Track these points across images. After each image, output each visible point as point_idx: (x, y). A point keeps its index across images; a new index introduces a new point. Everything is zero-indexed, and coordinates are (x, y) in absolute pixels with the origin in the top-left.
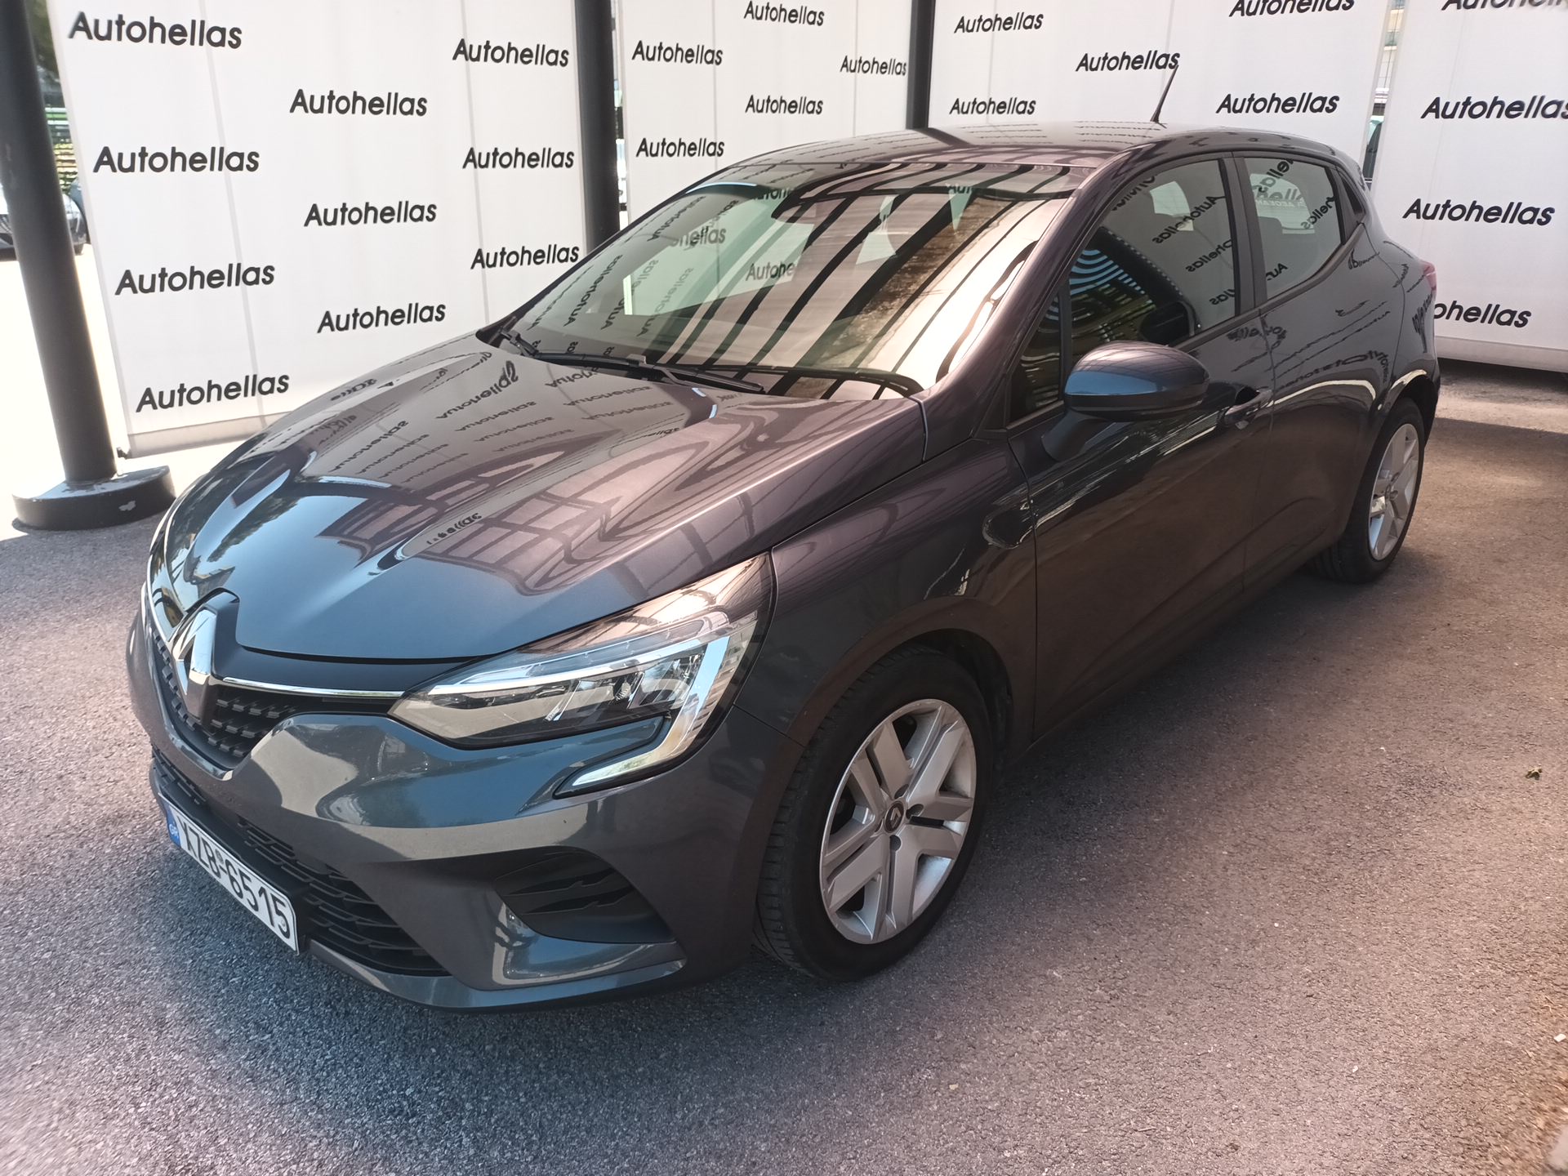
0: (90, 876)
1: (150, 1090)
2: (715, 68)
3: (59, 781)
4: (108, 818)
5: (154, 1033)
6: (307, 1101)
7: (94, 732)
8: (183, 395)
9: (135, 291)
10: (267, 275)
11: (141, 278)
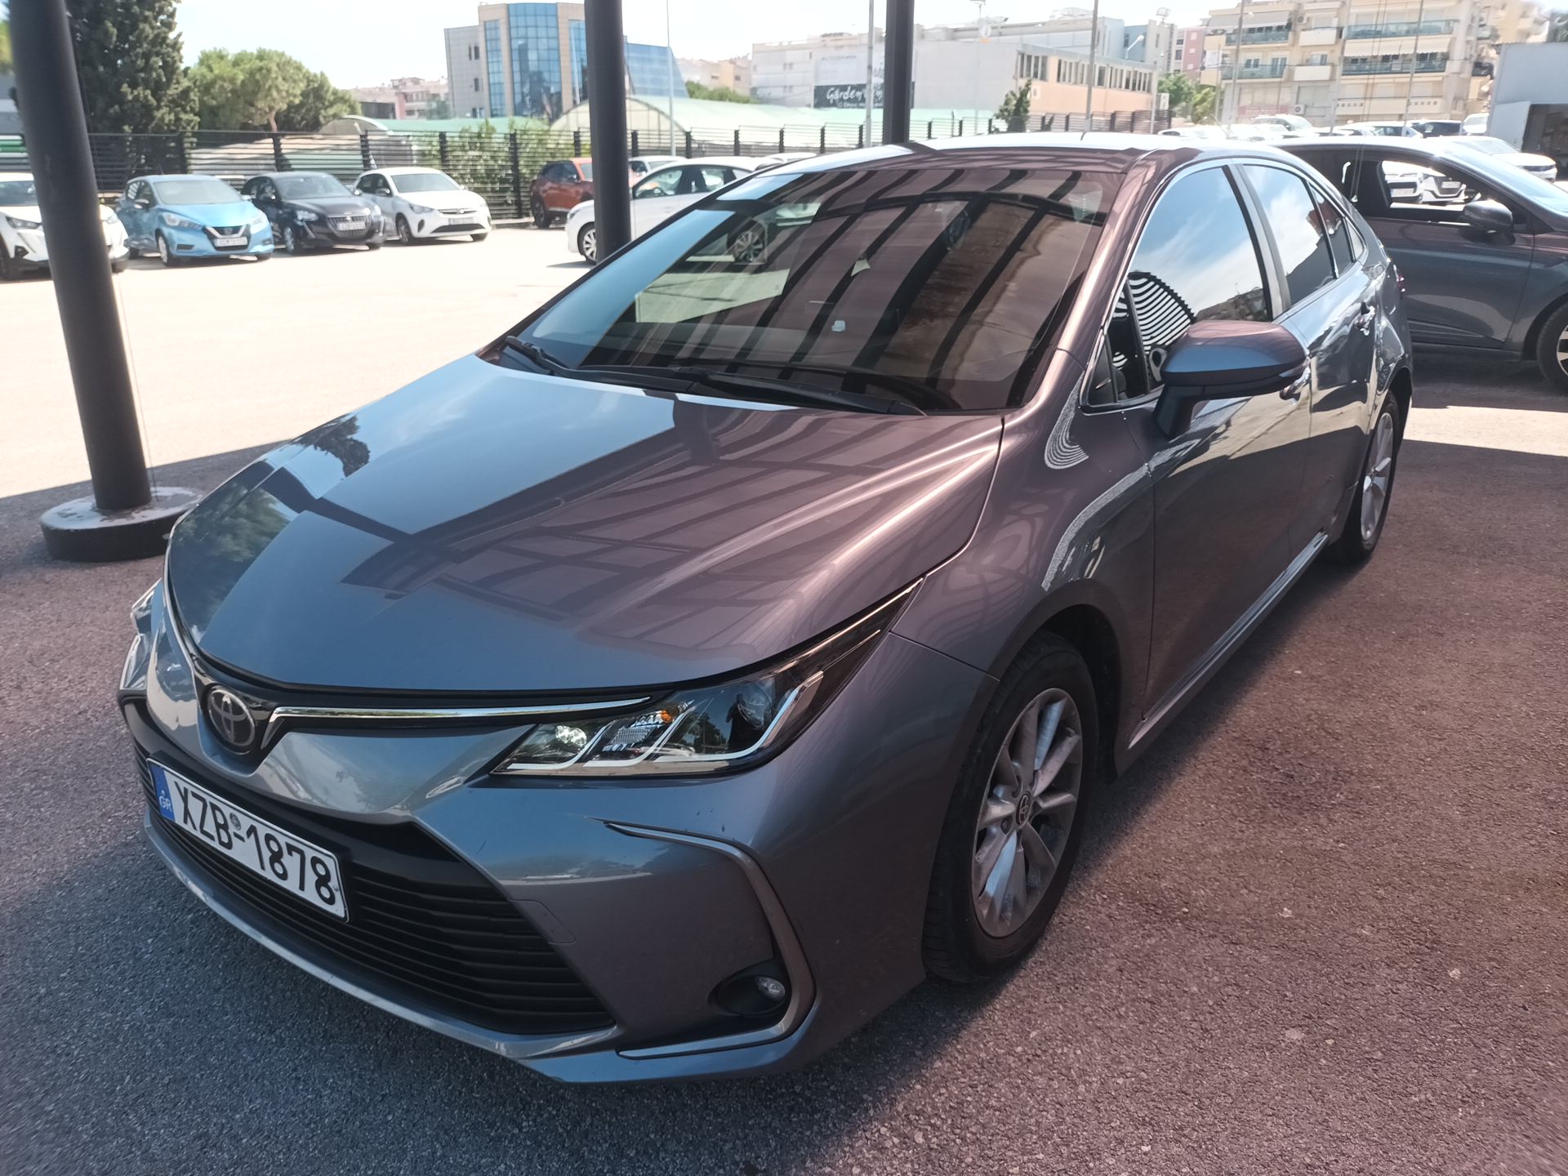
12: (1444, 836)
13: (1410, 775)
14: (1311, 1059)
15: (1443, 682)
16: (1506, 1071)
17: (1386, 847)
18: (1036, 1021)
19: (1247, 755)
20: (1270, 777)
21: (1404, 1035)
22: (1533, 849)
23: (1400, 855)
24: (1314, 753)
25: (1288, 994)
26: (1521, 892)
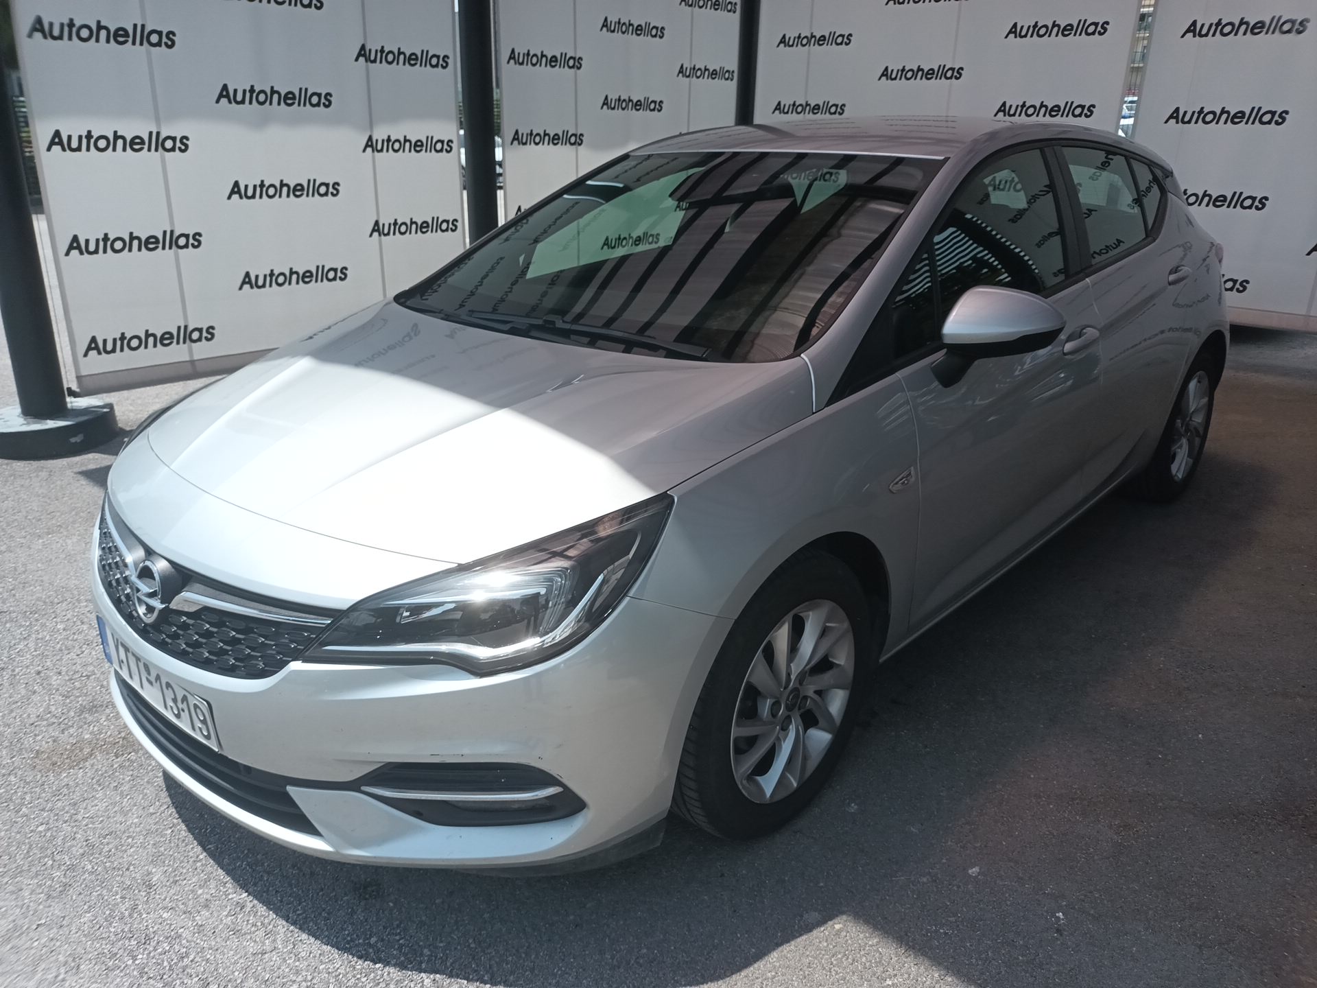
0: (73, 758)
1: (145, 943)
2: (576, 74)
3: (37, 676)
4: (85, 707)
5: (144, 894)
6: (285, 950)
7: (65, 634)
8: (124, 342)
9: (81, 253)
10: (195, 240)
11: (87, 241)
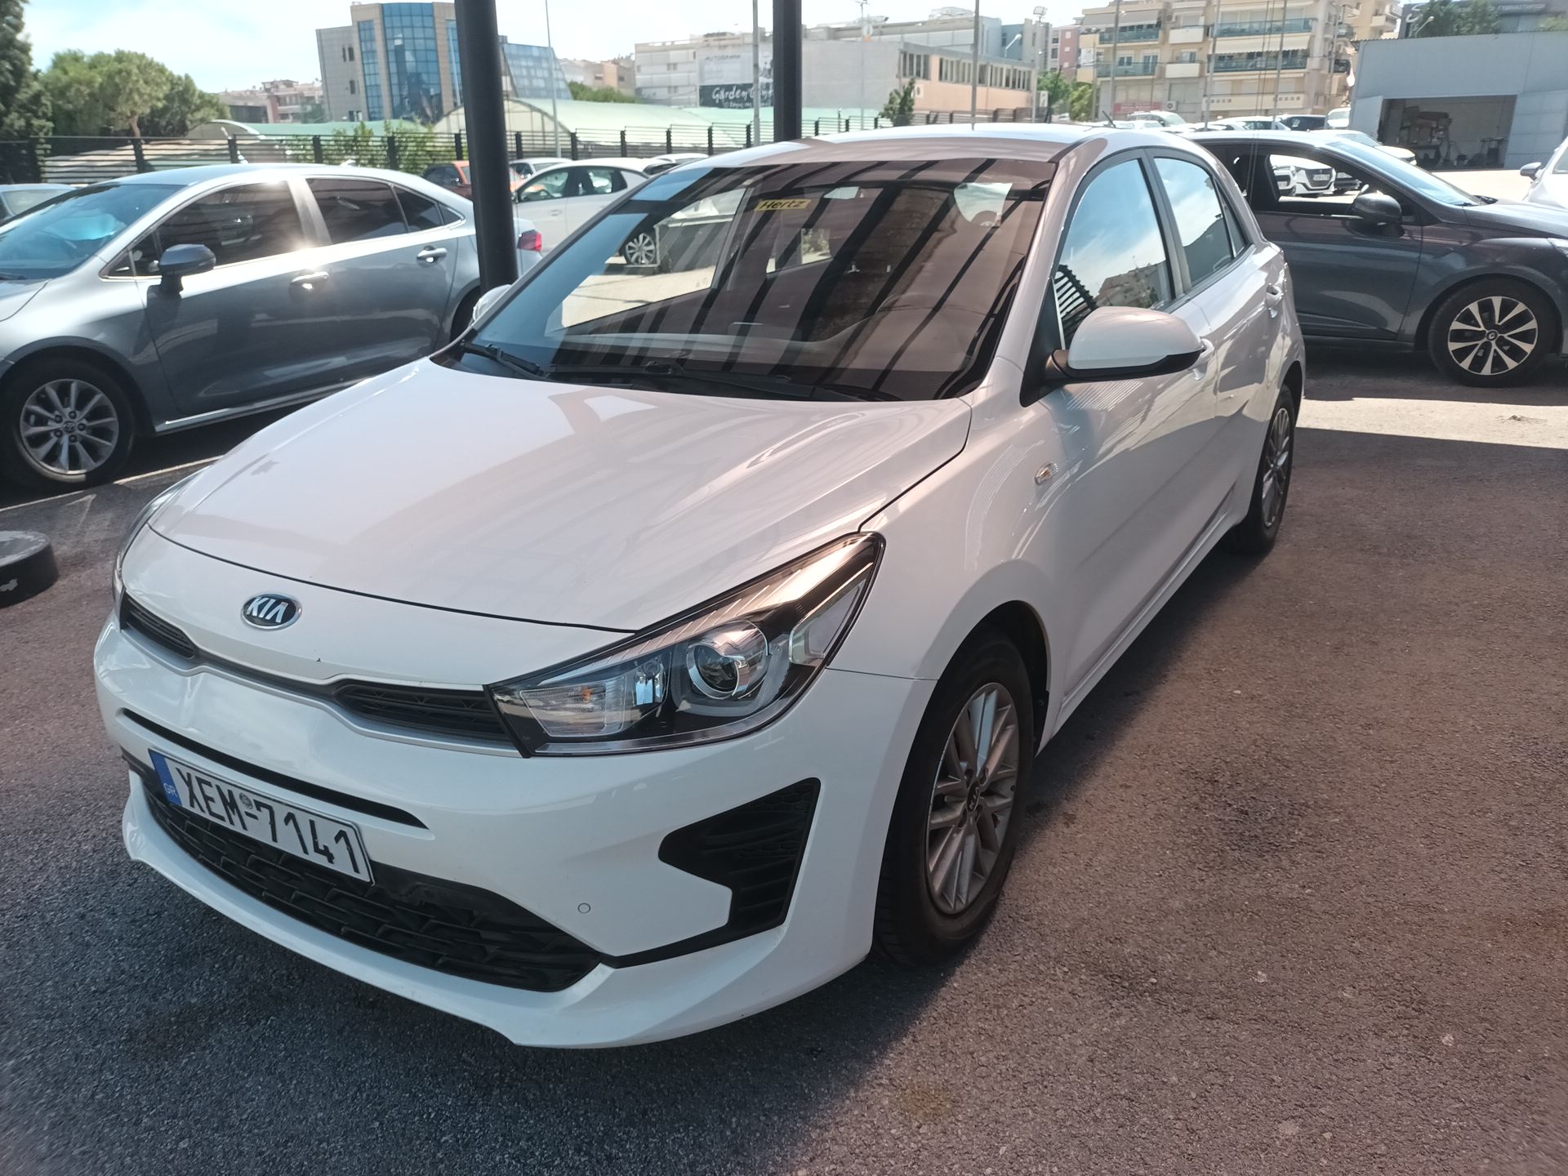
12: (1412, 875)
13: (1367, 805)
14: (1311, 1160)
15: (1385, 696)
16: (1520, 1158)
17: (1355, 890)
18: (1004, 1132)
19: (1196, 790)
20: (1224, 815)
21: (1406, 1121)
22: (1505, 885)
23: (1370, 900)
24: (1265, 784)
25: (1275, 1078)
26: (1500, 936)
